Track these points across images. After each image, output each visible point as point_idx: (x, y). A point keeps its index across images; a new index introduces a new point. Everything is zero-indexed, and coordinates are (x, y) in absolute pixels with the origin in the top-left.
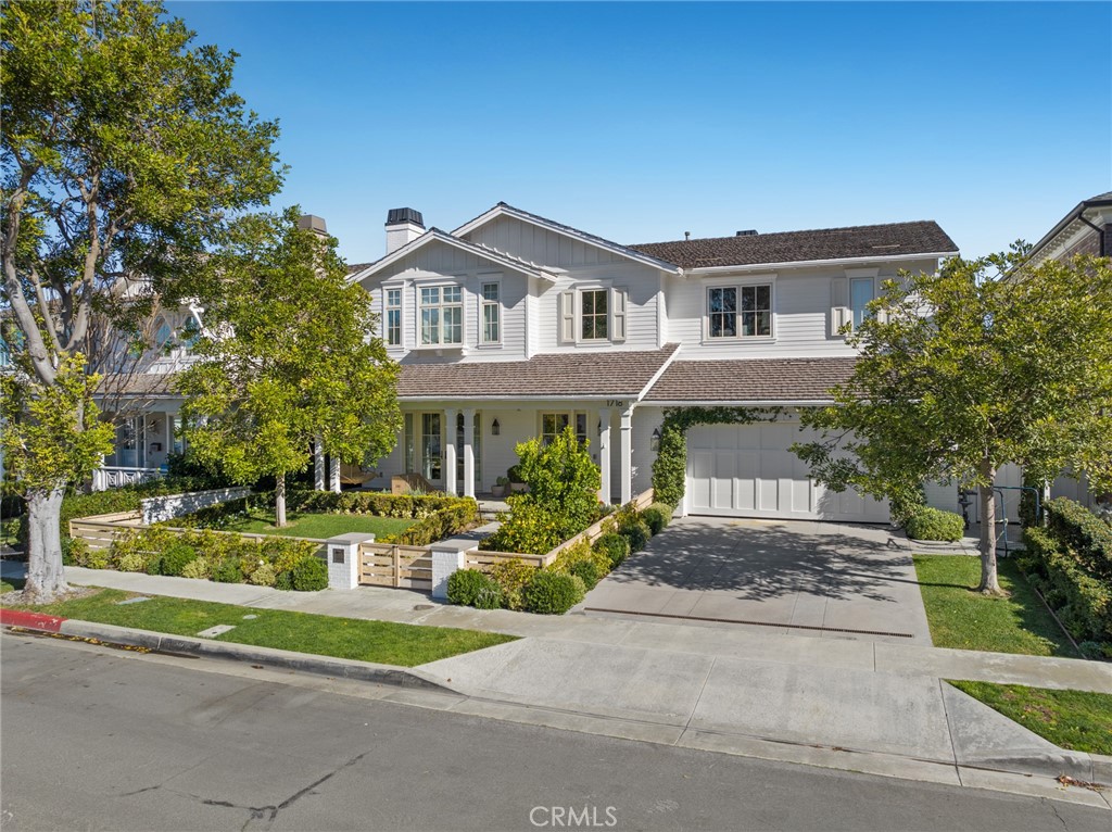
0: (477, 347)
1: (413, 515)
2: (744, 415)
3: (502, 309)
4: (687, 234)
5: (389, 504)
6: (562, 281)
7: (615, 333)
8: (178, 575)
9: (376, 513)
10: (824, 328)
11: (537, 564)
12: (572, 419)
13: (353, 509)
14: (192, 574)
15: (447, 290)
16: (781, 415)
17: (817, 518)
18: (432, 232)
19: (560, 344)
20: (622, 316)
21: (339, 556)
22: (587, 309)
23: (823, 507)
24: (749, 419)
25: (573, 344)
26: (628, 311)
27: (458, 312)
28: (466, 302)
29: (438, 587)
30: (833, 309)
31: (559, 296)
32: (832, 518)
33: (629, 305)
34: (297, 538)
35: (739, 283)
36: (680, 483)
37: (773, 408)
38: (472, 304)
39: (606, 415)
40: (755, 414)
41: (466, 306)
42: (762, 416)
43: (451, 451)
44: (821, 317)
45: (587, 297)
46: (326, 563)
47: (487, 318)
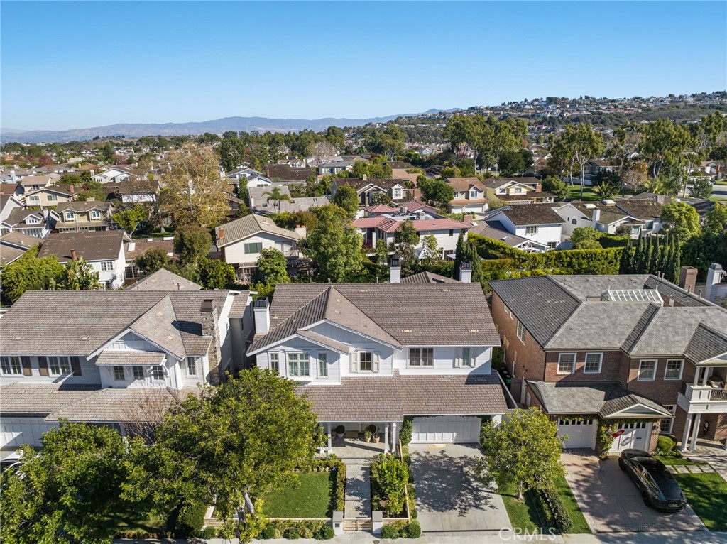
0: (317, 379)
3: (328, 364)
6: (352, 349)
7: (375, 370)
8: (272, 538)
10: (452, 364)
15: (301, 355)
17: (454, 442)
18: (296, 335)
19: (350, 372)
20: (378, 363)
21: (338, 525)
22: (362, 359)
23: (457, 438)
25: (357, 373)
26: (380, 361)
27: (307, 364)
28: (311, 361)
29: (377, 532)
30: (456, 359)
31: (350, 354)
32: (459, 442)
35: (422, 347)
38: (314, 362)
44: (452, 361)
45: (362, 355)
46: (332, 527)
47: (321, 367)
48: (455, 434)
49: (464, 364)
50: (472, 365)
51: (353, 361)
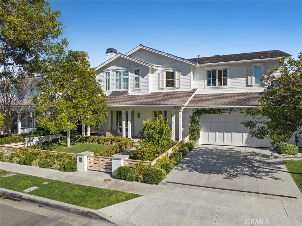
0: (133, 90)
1: (111, 144)
2: (220, 111)
3: (141, 78)
4: (199, 56)
5: (103, 140)
6: (160, 69)
7: (177, 86)
8: (29, 165)
9: (99, 143)
10: (245, 83)
11: (149, 165)
12: (163, 113)
13: (92, 142)
14: (34, 165)
15: (124, 72)
16: (232, 111)
17: (245, 146)
18: (119, 54)
19: (159, 89)
20: (179, 80)
21: (81, 160)
22: (168, 77)
23: (247, 142)
24: (222, 113)
25: (163, 89)
26: (181, 78)
27: (127, 79)
28: (129, 76)
29: (114, 172)
30: (248, 77)
31: (159, 74)
32: (250, 146)
33: (181, 76)
34: (68, 153)
35: (217, 68)
36: (198, 134)
37: (230, 109)
38: (131, 76)
39: (174, 111)
40: (224, 111)
41: (129, 77)
42: (226, 111)
43: (124, 123)
44: (244, 79)
45: (168, 74)
46: (77, 162)
47: (136, 81)
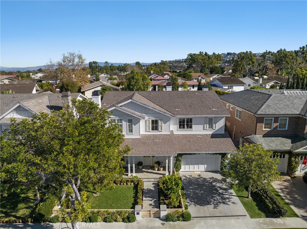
0: (127, 134)
1: (127, 185)
3: (133, 125)
6: (147, 118)
7: (160, 130)
9: (116, 184)
15: (118, 120)
18: (114, 107)
19: (146, 131)
20: (161, 126)
21: (138, 213)
22: (153, 124)
25: (150, 132)
27: (121, 125)
29: (162, 217)
30: (205, 125)
31: (146, 121)
33: (163, 124)
35: (186, 117)
36: (181, 166)
38: (125, 124)
44: (202, 126)
45: (153, 121)
46: (134, 215)
47: (129, 127)
48: (206, 166)
49: (209, 128)
50: (214, 128)
51: (147, 124)
